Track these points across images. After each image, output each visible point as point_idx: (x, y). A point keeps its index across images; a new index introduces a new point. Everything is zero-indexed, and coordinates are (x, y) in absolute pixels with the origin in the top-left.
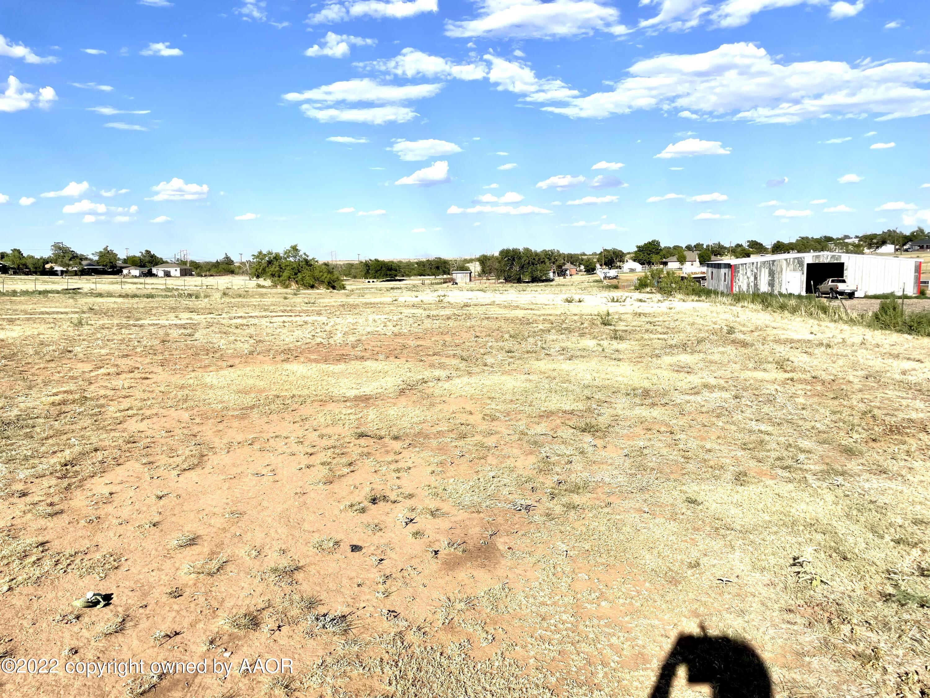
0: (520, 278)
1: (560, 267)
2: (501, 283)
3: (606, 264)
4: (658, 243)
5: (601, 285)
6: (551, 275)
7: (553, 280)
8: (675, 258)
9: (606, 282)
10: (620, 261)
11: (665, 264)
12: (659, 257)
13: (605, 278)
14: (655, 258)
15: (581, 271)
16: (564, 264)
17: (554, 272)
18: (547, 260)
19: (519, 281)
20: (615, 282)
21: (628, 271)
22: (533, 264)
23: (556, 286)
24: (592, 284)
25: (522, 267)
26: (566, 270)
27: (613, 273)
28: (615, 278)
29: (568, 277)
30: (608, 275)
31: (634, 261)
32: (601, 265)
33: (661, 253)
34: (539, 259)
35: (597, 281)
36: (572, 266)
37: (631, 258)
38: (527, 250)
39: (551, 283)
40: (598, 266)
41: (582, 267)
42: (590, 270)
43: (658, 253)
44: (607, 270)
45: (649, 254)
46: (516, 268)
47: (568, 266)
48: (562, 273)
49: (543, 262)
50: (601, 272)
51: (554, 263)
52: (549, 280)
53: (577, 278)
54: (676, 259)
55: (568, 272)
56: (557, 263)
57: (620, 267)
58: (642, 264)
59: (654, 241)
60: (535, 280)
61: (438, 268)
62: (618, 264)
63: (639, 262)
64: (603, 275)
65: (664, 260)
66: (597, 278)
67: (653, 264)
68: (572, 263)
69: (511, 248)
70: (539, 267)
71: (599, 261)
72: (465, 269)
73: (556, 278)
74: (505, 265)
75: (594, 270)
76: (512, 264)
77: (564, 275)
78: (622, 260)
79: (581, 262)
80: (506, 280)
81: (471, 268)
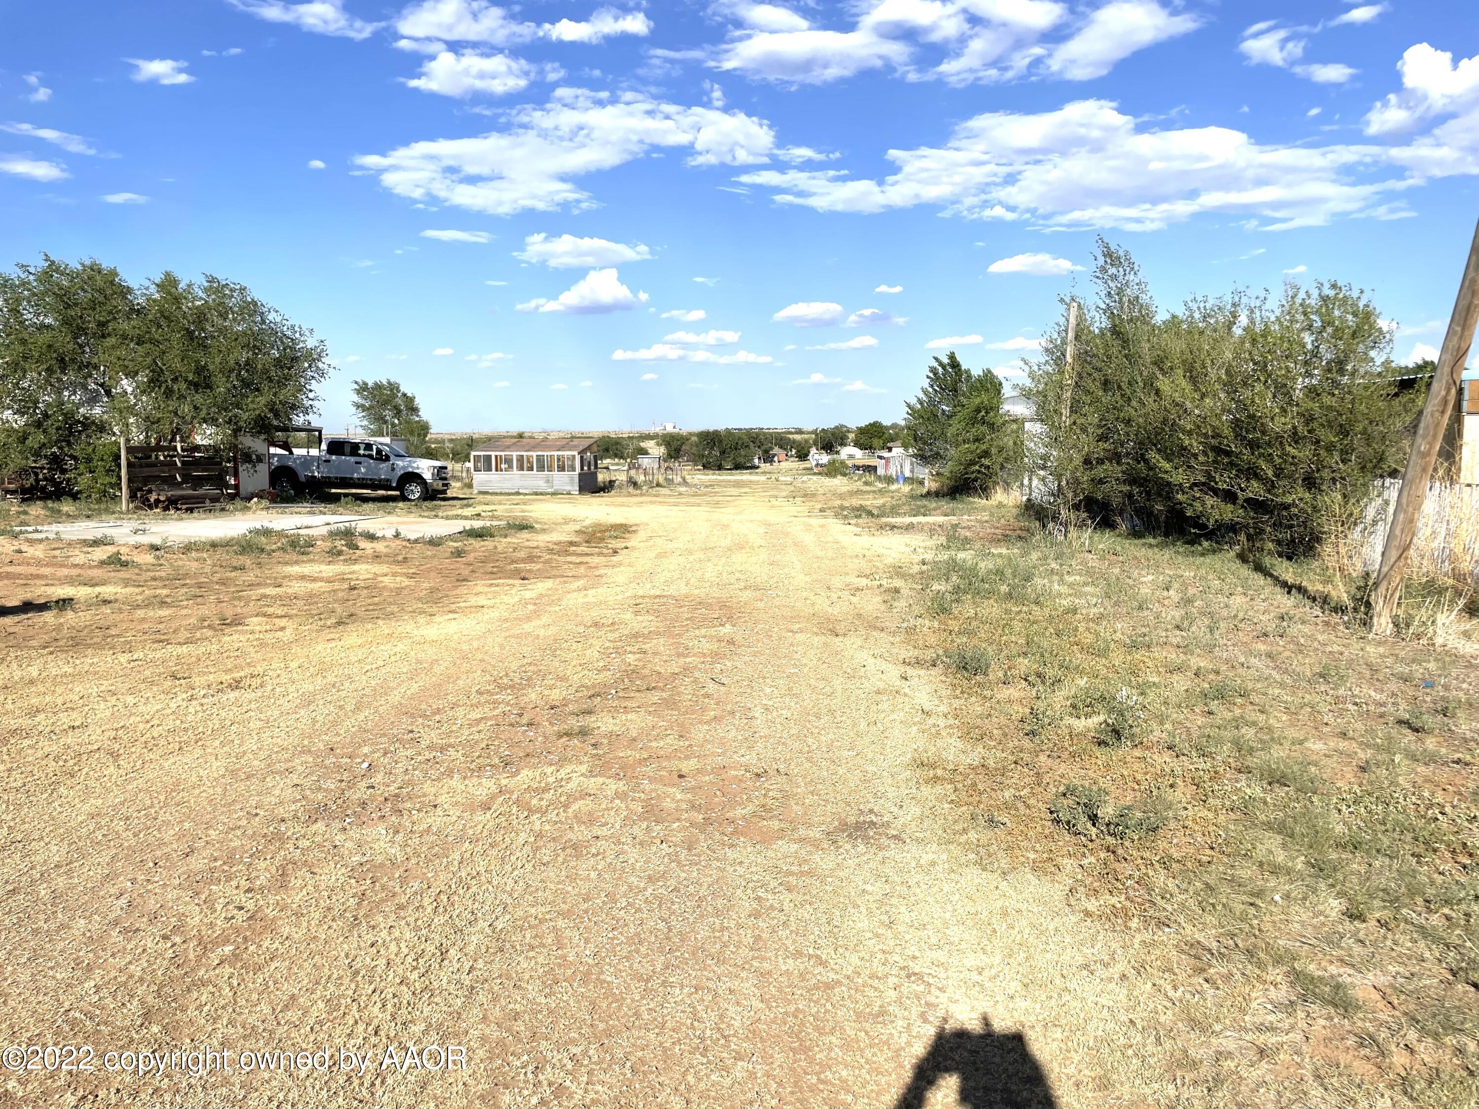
0: (721, 464)
1: (766, 452)
2: (699, 470)
3: (823, 448)
4: (880, 424)
5: (810, 473)
6: (756, 461)
7: (758, 467)
8: (899, 443)
9: (817, 470)
10: (840, 444)
12: (882, 441)
13: (817, 465)
14: (876, 442)
15: (792, 456)
16: (772, 449)
17: (760, 458)
18: (752, 442)
19: (720, 468)
21: (846, 457)
22: (736, 448)
23: (762, 474)
24: (800, 472)
25: (723, 452)
26: (774, 456)
27: (828, 459)
29: (777, 464)
30: (821, 462)
31: (856, 444)
32: (817, 450)
33: (885, 435)
34: (743, 443)
35: (807, 469)
36: (781, 451)
37: (853, 441)
38: (728, 433)
39: (756, 471)
40: (813, 450)
41: (794, 452)
42: (803, 456)
43: (880, 436)
44: (821, 455)
45: (871, 438)
46: (716, 452)
47: (776, 450)
48: (768, 458)
49: (747, 446)
50: (815, 457)
51: (758, 447)
52: (753, 467)
53: (787, 465)
55: (776, 459)
56: (763, 448)
57: (838, 452)
58: (864, 449)
59: (876, 422)
60: (738, 467)
61: (607, 450)
62: (838, 448)
63: (860, 447)
64: (816, 462)
65: (889, 445)
66: (809, 466)
67: (875, 450)
68: (781, 447)
69: (711, 430)
70: (742, 452)
71: (815, 443)
72: (644, 452)
73: (762, 465)
74: (704, 449)
75: (807, 455)
76: (712, 448)
77: (772, 462)
78: (843, 444)
79: (793, 444)
80: (705, 467)
81: (650, 451)
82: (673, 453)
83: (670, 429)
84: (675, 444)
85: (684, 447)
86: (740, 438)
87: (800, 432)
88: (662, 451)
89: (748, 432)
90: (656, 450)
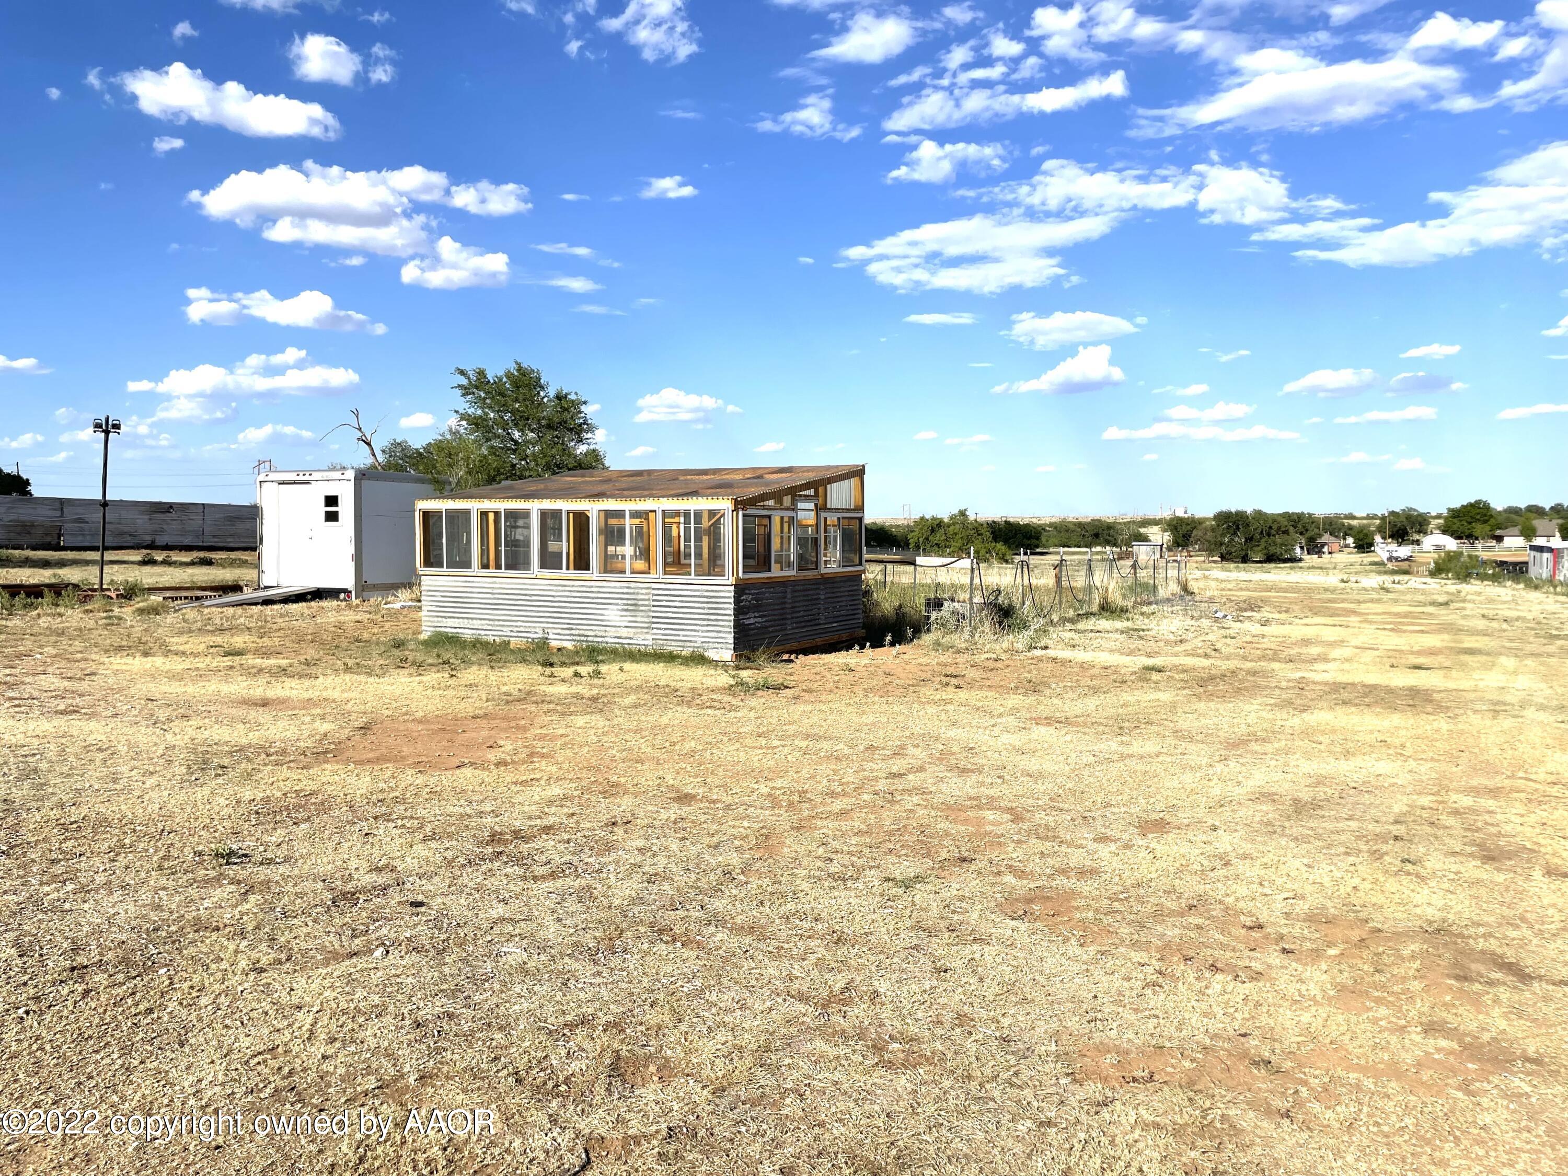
0: (1247, 555)
1: (1311, 540)
2: (1215, 562)
3: (1392, 536)
4: (1487, 506)
5: (1382, 569)
6: (1298, 551)
7: (1300, 560)
8: (1516, 530)
9: (1390, 566)
10: (1419, 532)
11: (1499, 539)
12: (1488, 528)
13: (1390, 559)
14: (1478, 529)
15: (1347, 546)
16: (1320, 536)
17: (1302, 548)
18: (1291, 529)
19: (1245, 560)
20: (1405, 565)
21: (1431, 549)
22: (1269, 535)
23: (1309, 568)
24: (1368, 568)
25: (1249, 539)
26: (1323, 546)
27: (1404, 551)
28: (1407, 560)
29: (1326, 556)
30: (1395, 555)
31: (1444, 532)
32: (1384, 538)
33: (1492, 521)
34: (1279, 528)
35: (1375, 564)
36: (1332, 539)
37: (1439, 528)
38: (1259, 514)
39: (1300, 564)
40: (1378, 539)
41: (1350, 540)
42: (1365, 545)
43: (1485, 522)
44: (1393, 546)
45: (1470, 523)
46: (1240, 539)
47: (1326, 538)
48: (1314, 548)
49: (1286, 532)
50: (1383, 549)
51: (1301, 534)
52: (1294, 560)
53: (1342, 558)
54: (1517, 533)
55: (1325, 549)
56: (1308, 535)
57: (1418, 542)
58: (1459, 538)
59: (1478, 502)
60: (1270, 558)
61: (1096, 535)
62: (1416, 537)
63: (1451, 536)
64: (1387, 555)
65: (1498, 532)
66: (1377, 559)
67: (1477, 539)
68: (1333, 535)
69: (1233, 510)
70: (1278, 539)
71: (1380, 530)
72: (1144, 539)
73: (1306, 557)
74: (1223, 535)
75: (1372, 545)
76: (1235, 534)
77: (1320, 553)
78: (1423, 531)
79: (1348, 531)
80: (1223, 558)
81: (1151, 537)
82: (1180, 541)
83: (1180, 513)
84: (1185, 529)
85: (1195, 532)
86: (1274, 521)
87: (1352, 517)
88: (1167, 537)
89: (1287, 516)
90: (1158, 535)
